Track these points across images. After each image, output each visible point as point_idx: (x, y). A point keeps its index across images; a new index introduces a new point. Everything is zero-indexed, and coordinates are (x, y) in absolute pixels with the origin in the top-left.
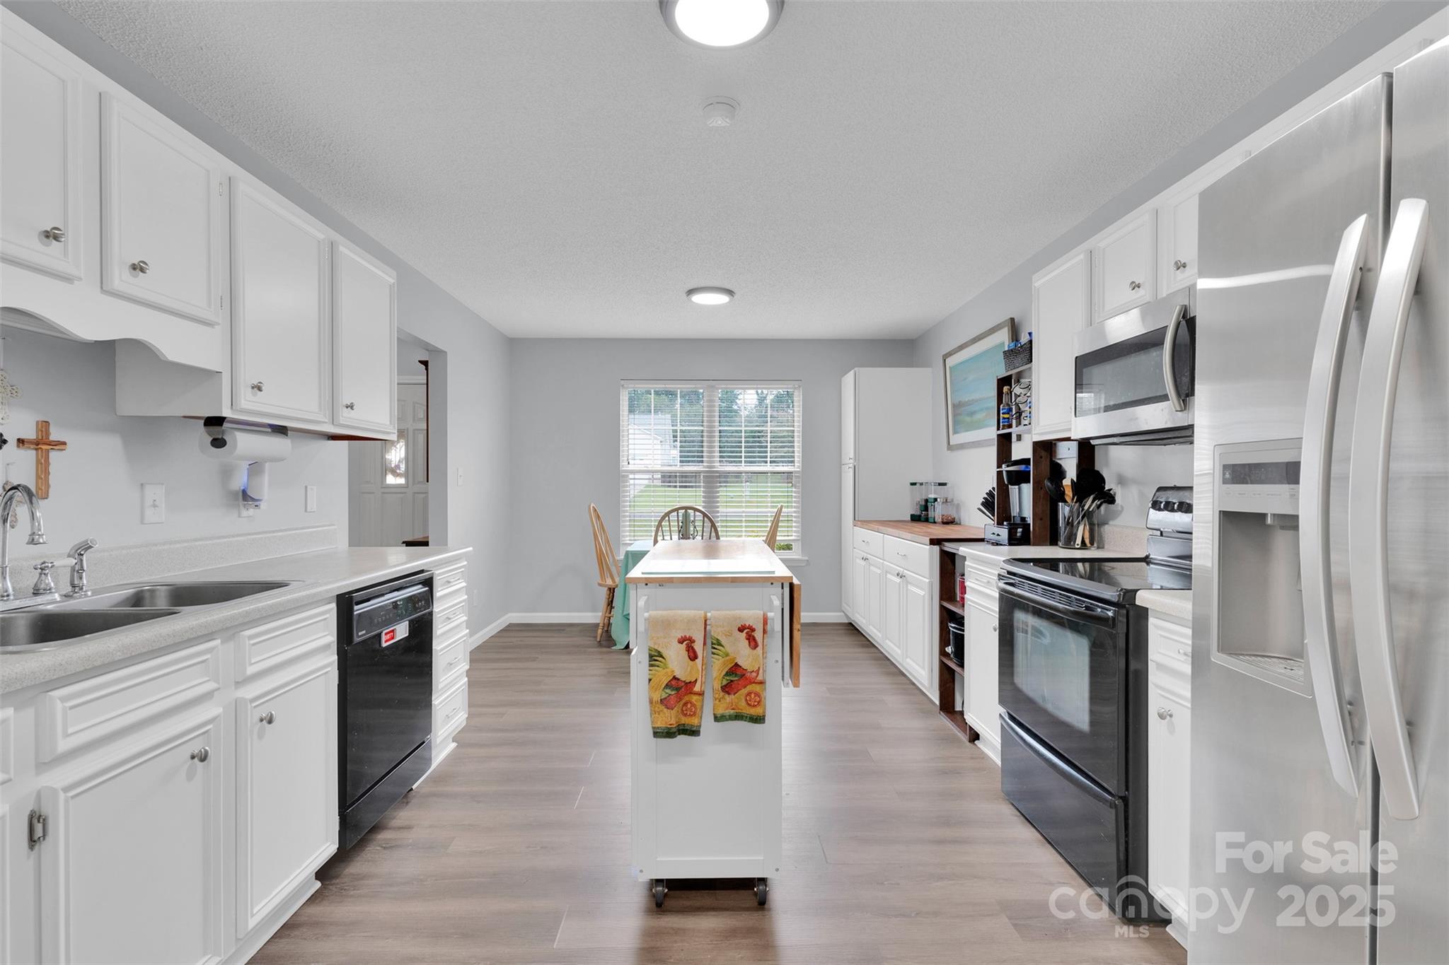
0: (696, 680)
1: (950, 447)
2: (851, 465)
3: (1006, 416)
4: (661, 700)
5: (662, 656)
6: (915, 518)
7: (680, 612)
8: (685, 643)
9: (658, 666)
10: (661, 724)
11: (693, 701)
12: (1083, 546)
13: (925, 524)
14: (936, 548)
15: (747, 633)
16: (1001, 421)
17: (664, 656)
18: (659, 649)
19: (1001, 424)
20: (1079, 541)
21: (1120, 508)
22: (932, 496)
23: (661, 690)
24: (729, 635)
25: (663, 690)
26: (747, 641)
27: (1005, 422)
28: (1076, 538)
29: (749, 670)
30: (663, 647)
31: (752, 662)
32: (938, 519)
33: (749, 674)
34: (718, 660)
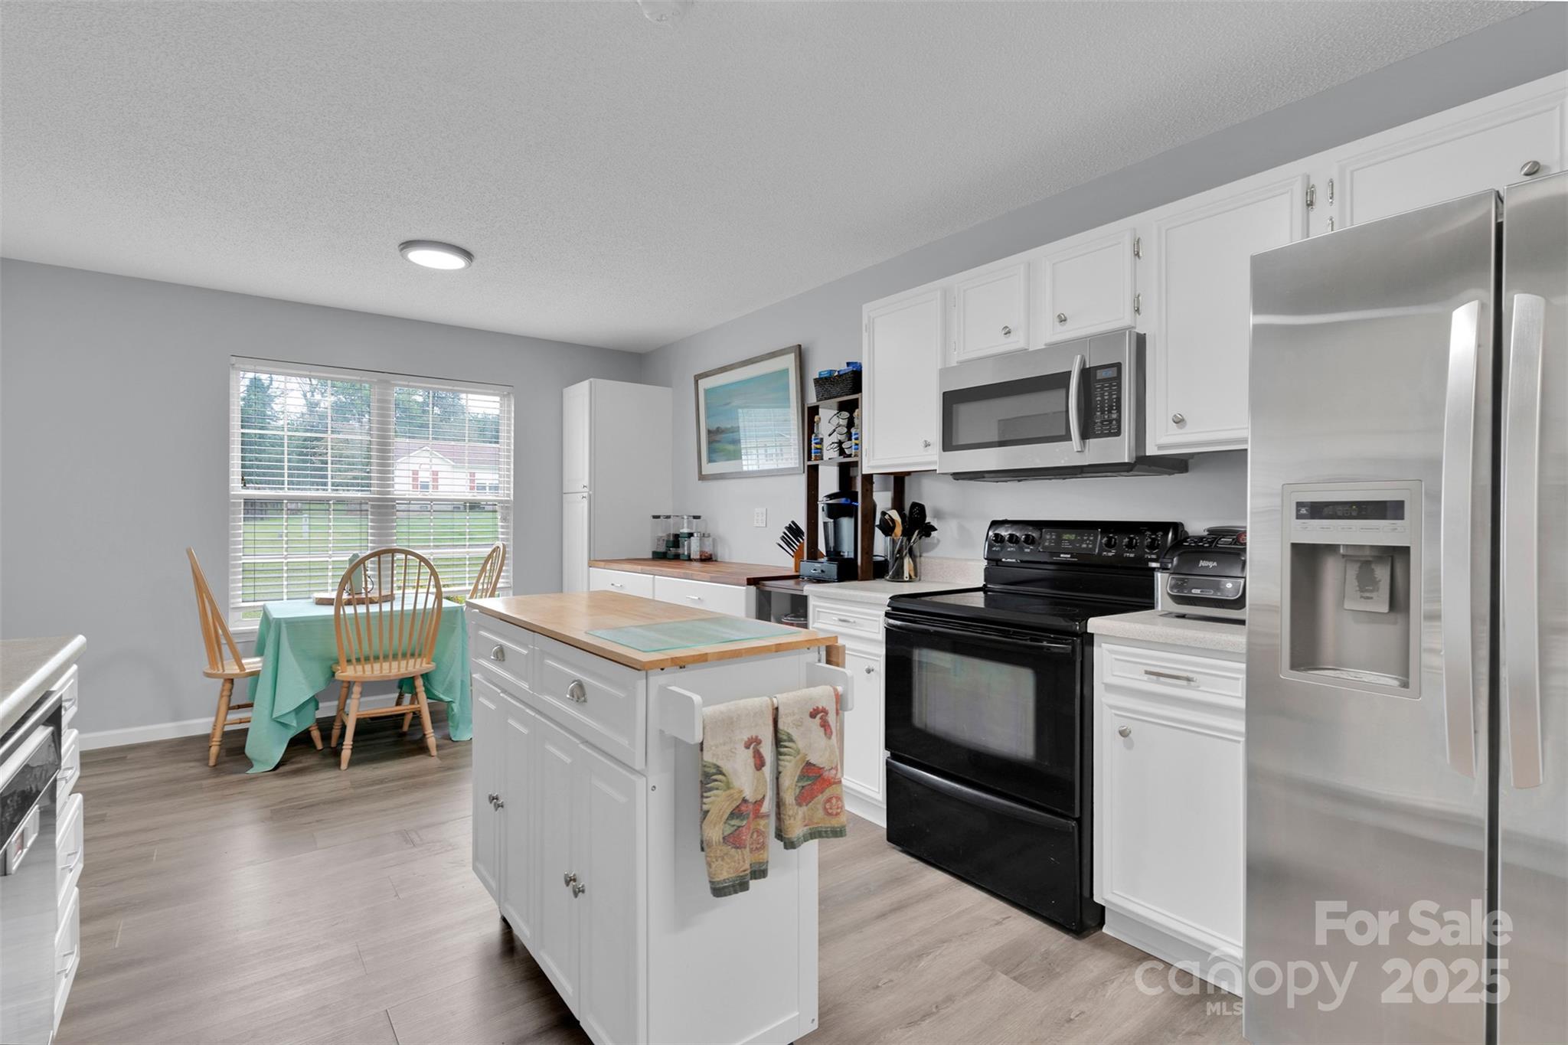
0: (764, 797)
1: (702, 477)
2: (586, 494)
3: (818, 446)
4: (724, 838)
5: (721, 773)
6: (659, 557)
7: (742, 703)
8: (752, 746)
9: (717, 789)
10: (728, 872)
11: (761, 827)
12: (911, 580)
13: (673, 563)
14: (753, 588)
15: (821, 718)
16: (813, 451)
17: (724, 771)
18: (719, 763)
19: (813, 455)
20: (906, 574)
21: (936, 541)
22: (685, 530)
23: (722, 823)
24: (799, 724)
25: (725, 823)
26: (822, 729)
27: (817, 453)
28: (903, 572)
29: (827, 768)
30: (722, 759)
31: (830, 756)
32: (695, 555)
33: (827, 773)
34: (790, 761)
